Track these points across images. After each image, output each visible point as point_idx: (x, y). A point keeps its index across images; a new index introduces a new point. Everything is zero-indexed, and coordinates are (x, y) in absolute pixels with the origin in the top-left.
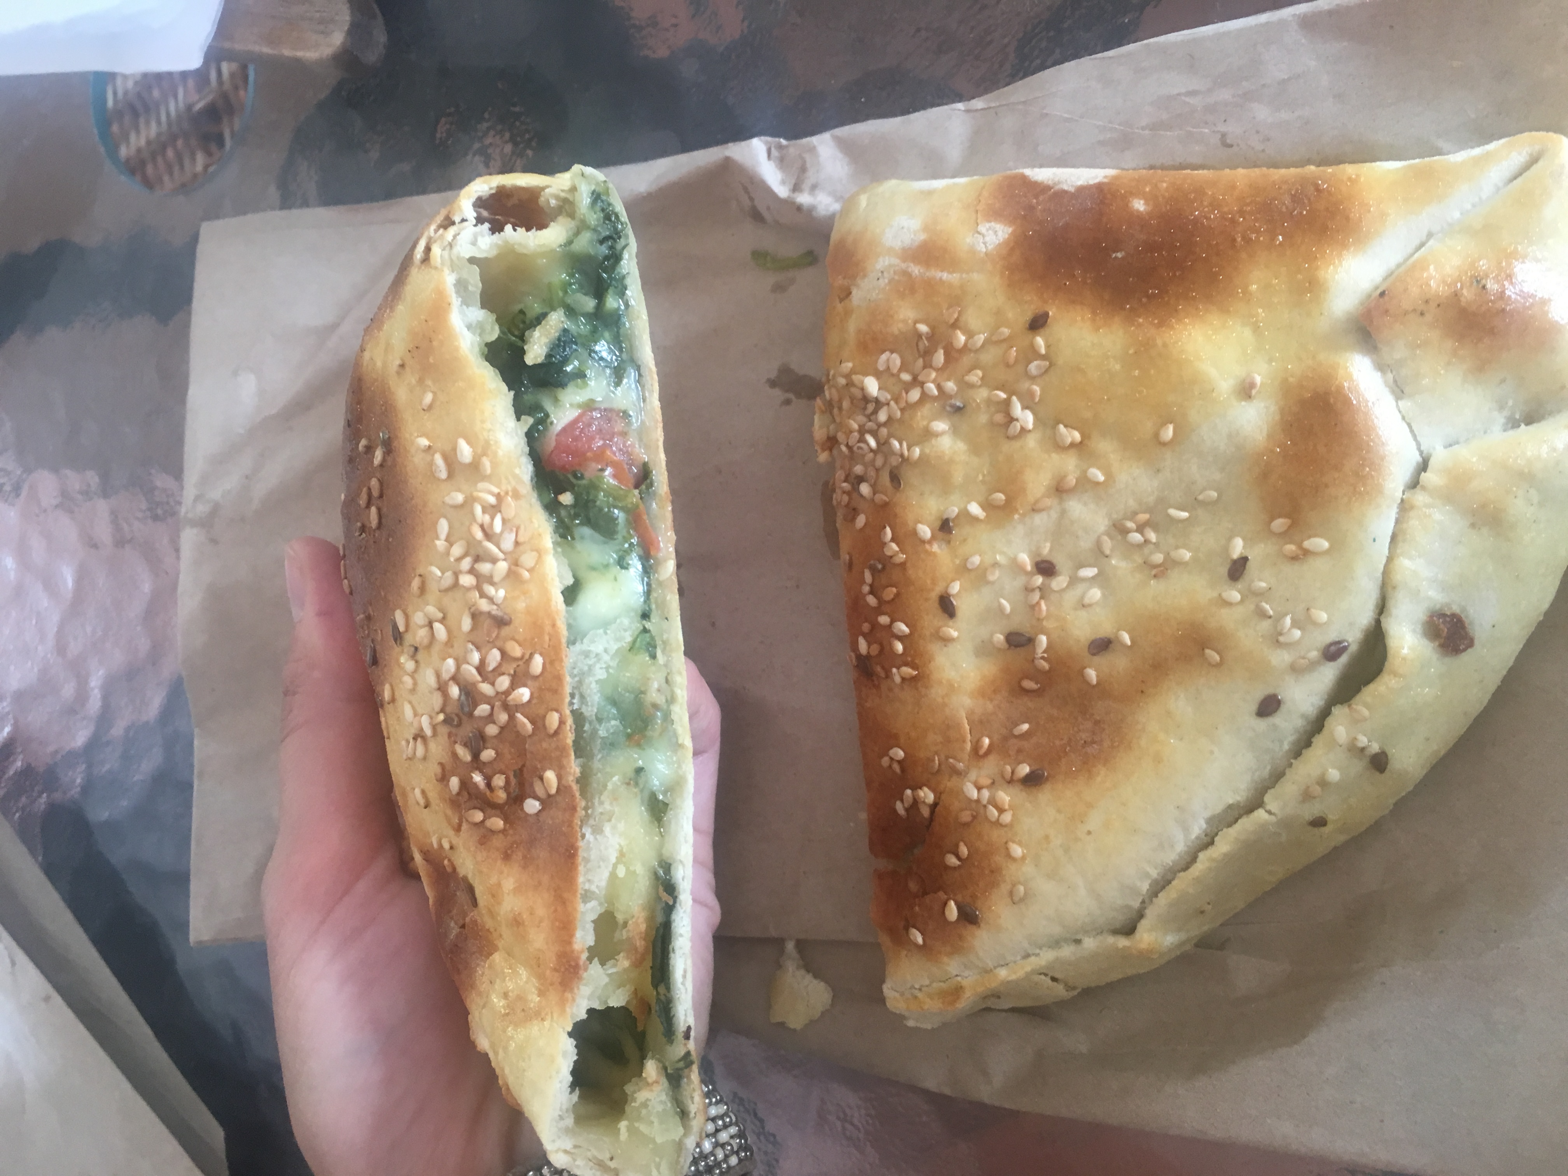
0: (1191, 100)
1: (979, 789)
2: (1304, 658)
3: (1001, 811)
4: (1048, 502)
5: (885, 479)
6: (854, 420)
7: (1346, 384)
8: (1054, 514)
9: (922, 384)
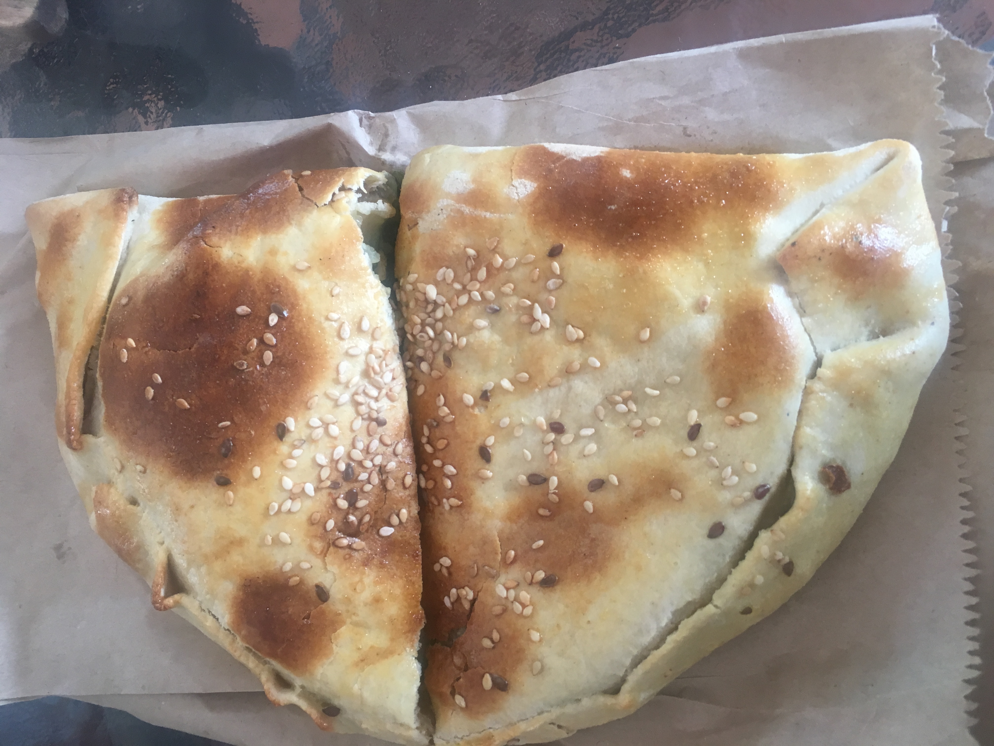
0: (663, 103)
1: (508, 589)
2: (740, 497)
3: (524, 606)
4: (559, 380)
5: (440, 359)
6: (418, 316)
7: (769, 305)
8: (563, 389)
9: (469, 292)
